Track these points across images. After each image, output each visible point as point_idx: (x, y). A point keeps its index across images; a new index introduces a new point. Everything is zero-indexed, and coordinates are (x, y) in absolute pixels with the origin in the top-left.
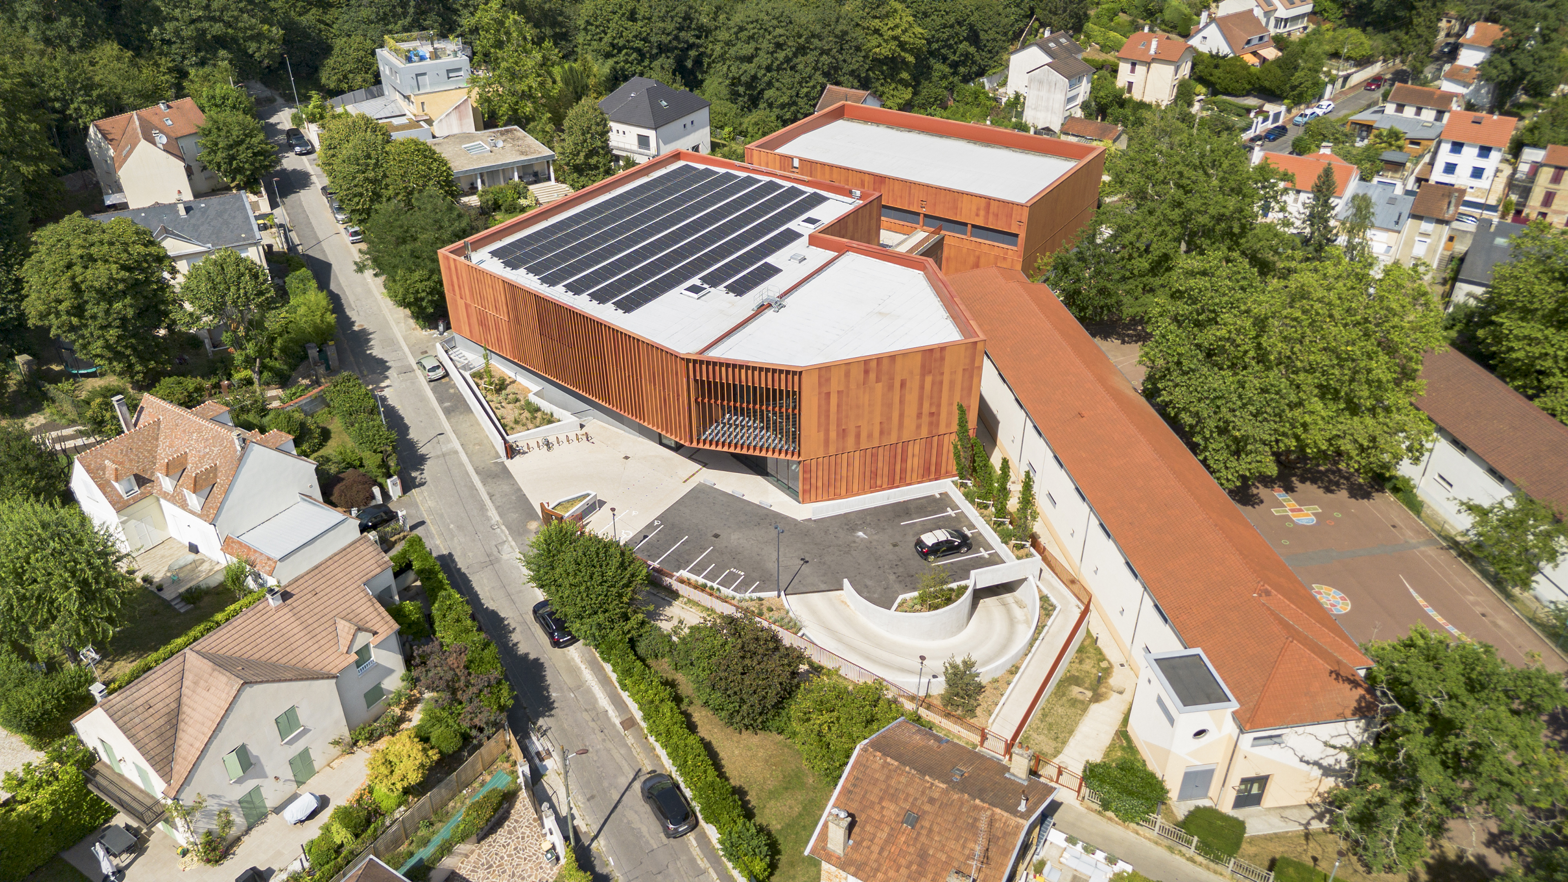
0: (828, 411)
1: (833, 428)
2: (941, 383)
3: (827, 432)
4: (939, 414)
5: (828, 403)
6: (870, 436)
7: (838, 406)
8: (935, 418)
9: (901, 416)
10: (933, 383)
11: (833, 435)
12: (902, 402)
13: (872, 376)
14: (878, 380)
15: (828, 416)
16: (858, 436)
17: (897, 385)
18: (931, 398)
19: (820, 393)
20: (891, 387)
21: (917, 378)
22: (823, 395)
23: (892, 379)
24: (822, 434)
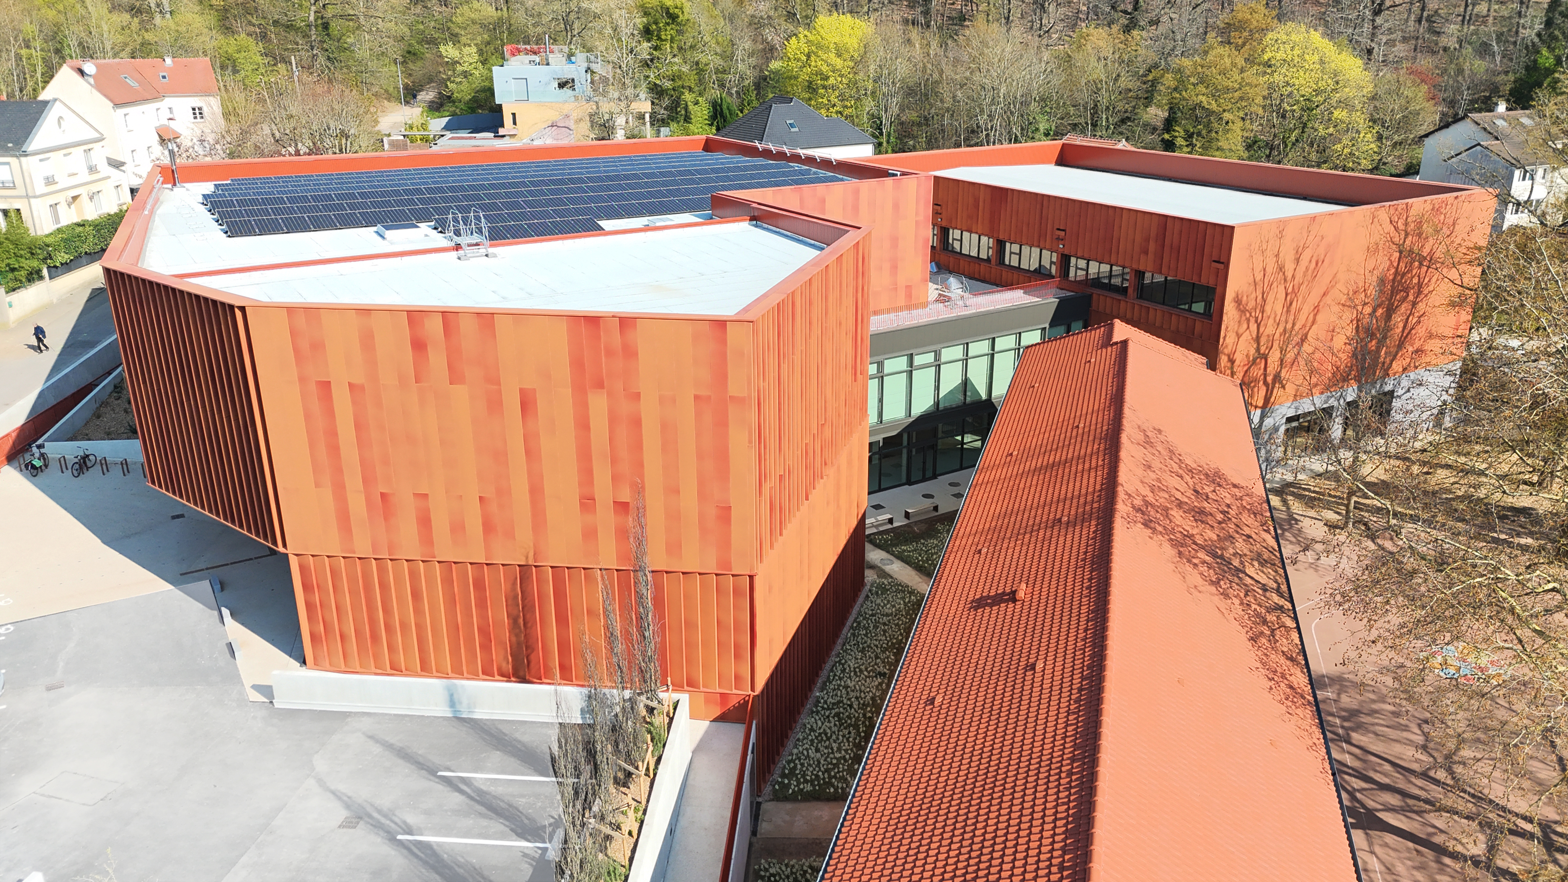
0: (332, 433)
1: (354, 483)
2: (637, 422)
3: (339, 489)
4: (641, 512)
5: (330, 412)
6: (458, 528)
7: (359, 426)
8: (630, 521)
9: (536, 491)
10: (613, 419)
11: (357, 503)
12: (531, 453)
13: (437, 359)
14: (455, 377)
15: (334, 449)
16: (425, 522)
17: (513, 403)
18: (614, 461)
19: (302, 380)
20: (495, 404)
21: (567, 392)
22: (313, 388)
23: (493, 380)
24: (327, 494)
